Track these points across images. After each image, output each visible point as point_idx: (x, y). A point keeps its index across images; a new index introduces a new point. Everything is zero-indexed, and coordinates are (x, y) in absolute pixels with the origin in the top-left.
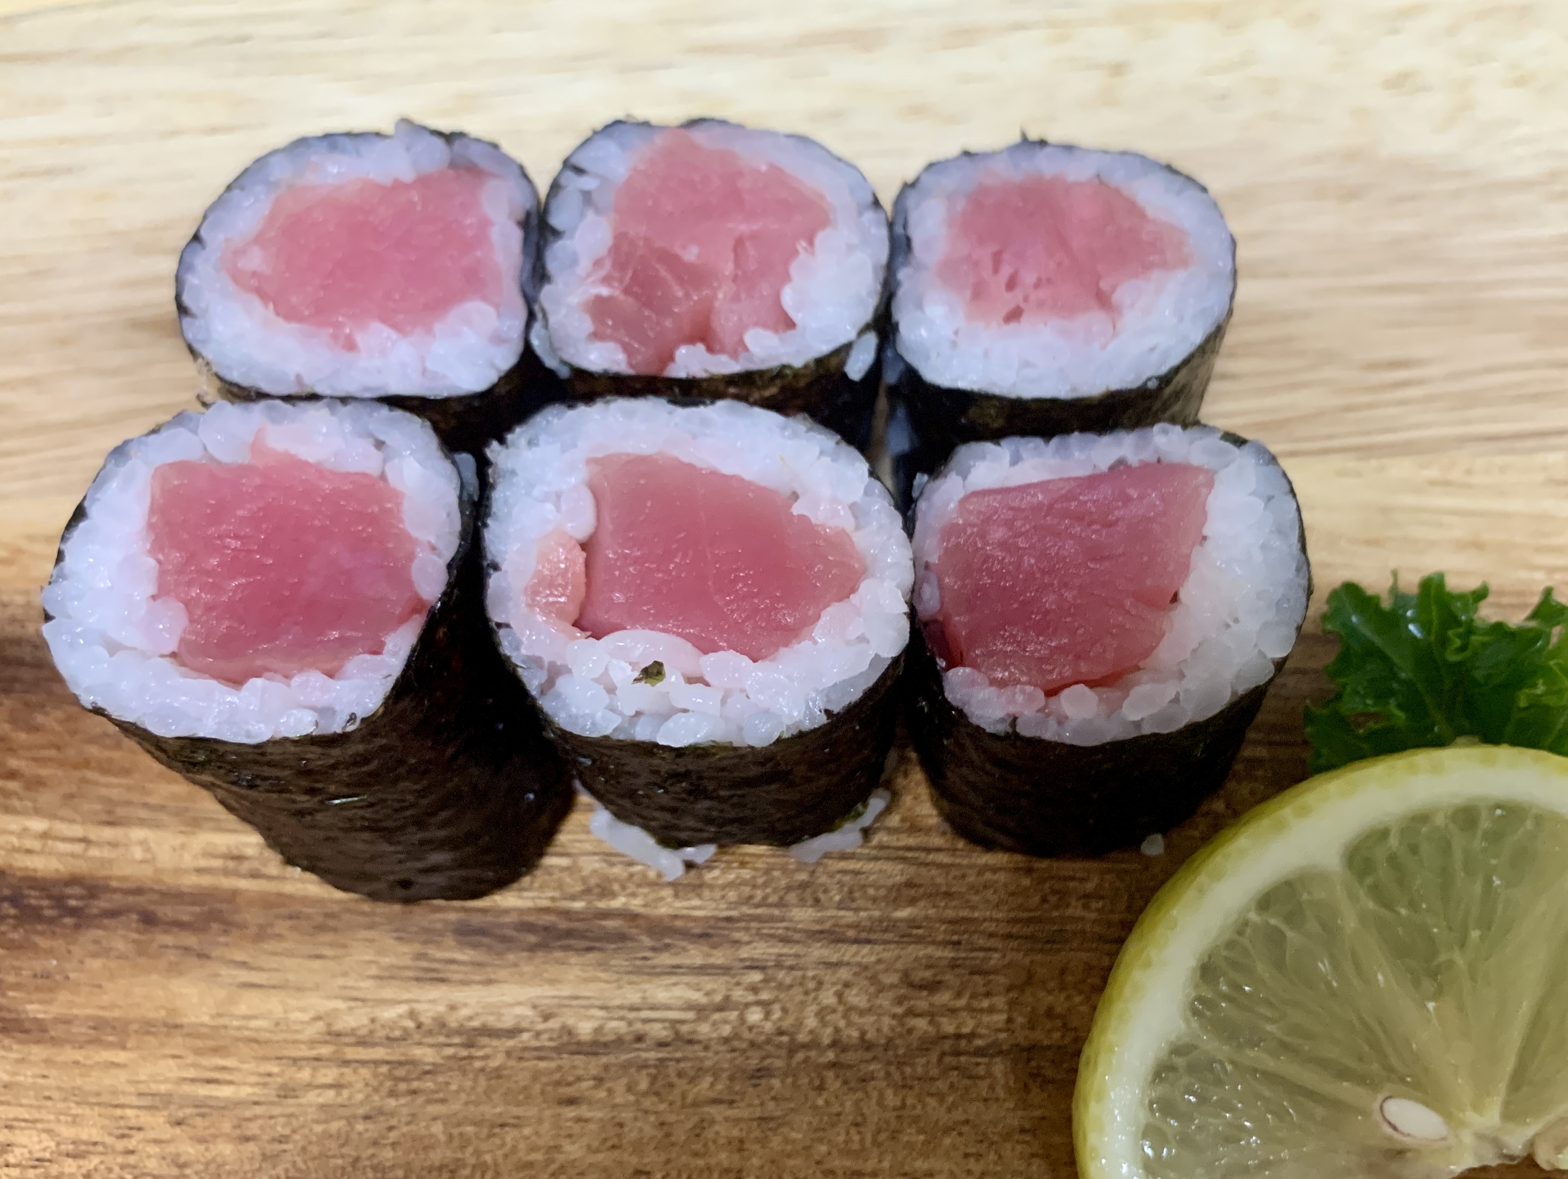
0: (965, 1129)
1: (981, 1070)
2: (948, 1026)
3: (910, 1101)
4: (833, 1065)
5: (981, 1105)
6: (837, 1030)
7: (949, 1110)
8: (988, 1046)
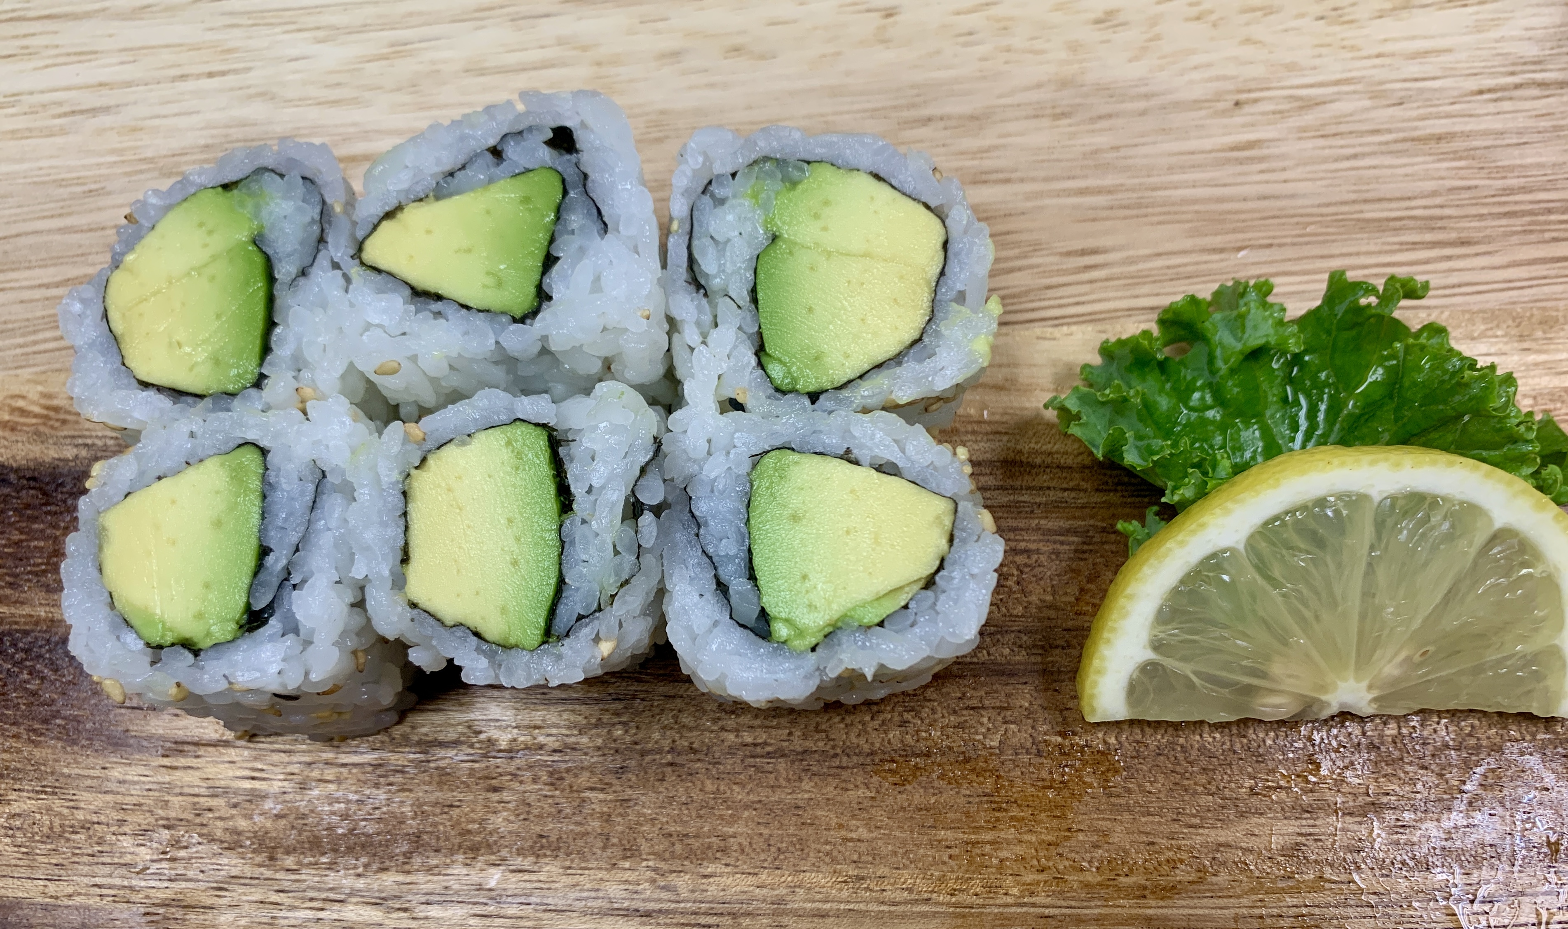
0: (758, 806)
1: (769, 768)
2: (748, 738)
3: (722, 788)
4: (671, 764)
5: (769, 790)
6: (674, 741)
7: (748, 793)
8: (775, 752)
